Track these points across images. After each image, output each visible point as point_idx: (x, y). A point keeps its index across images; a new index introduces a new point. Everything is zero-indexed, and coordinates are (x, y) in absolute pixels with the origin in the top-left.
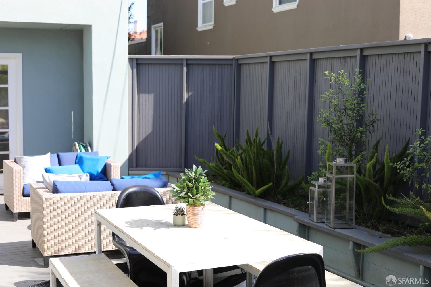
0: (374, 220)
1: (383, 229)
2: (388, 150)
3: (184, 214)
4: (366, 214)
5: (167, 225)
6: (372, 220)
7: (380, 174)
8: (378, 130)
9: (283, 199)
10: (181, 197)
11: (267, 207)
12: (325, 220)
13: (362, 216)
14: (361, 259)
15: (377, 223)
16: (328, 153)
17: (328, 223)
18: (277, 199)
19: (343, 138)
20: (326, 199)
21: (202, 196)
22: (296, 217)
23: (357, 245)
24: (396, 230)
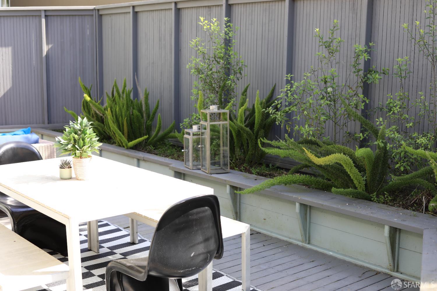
0: (247, 164)
1: (256, 173)
2: (258, 95)
3: (71, 167)
4: (238, 159)
5: (54, 179)
6: (244, 164)
7: (249, 119)
8: (245, 77)
9: (154, 150)
10: (67, 149)
11: (140, 157)
12: (200, 167)
13: (235, 160)
14: (238, 201)
15: (249, 167)
16: (200, 102)
17: (204, 169)
18: (148, 150)
19: (213, 86)
20: (201, 146)
21: (89, 147)
22: (171, 166)
23: (234, 188)
24: (268, 173)
